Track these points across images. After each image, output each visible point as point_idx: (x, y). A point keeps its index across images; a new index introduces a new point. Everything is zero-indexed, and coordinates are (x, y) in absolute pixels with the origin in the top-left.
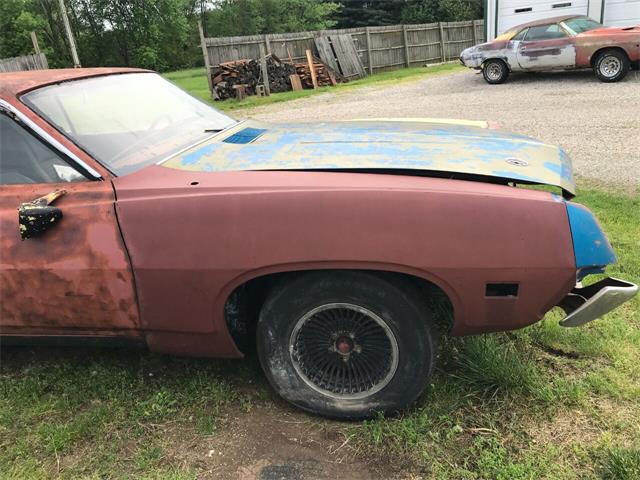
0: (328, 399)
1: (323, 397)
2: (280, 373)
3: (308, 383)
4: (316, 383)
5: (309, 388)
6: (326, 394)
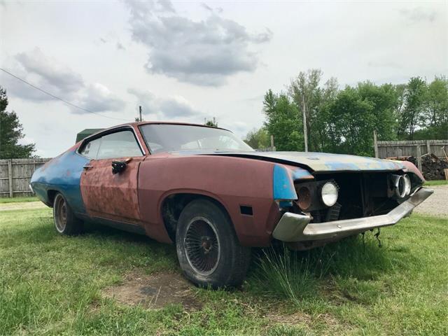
0: (194, 273)
1: (193, 271)
2: (180, 253)
3: (189, 262)
4: (192, 263)
5: (189, 265)
6: (195, 269)
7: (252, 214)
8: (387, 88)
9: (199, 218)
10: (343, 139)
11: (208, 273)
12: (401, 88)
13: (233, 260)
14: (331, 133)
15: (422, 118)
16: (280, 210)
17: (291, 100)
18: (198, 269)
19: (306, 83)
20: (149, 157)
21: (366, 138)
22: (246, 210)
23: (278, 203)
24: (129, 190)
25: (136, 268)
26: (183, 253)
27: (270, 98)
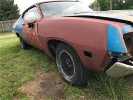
1: (64, 74)
4: (63, 70)
7: (91, 57)
9: (64, 51)
11: (70, 78)
13: (82, 75)
16: (112, 58)
18: (66, 74)
20: (43, 19)
22: (88, 54)
23: (110, 53)
24: (36, 35)
25: (42, 69)
26: (59, 66)
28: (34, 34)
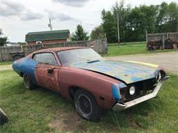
7: (104, 100)
8: (152, 6)
9: (83, 95)
10: (133, 29)
11: (87, 115)
12: (158, 6)
14: (128, 26)
15: (165, 19)
17: (112, 13)
19: (119, 6)
20: (62, 67)
21: (142, 29)
22: (102, 98)
27: (103, 12)
28: (53, 79)
